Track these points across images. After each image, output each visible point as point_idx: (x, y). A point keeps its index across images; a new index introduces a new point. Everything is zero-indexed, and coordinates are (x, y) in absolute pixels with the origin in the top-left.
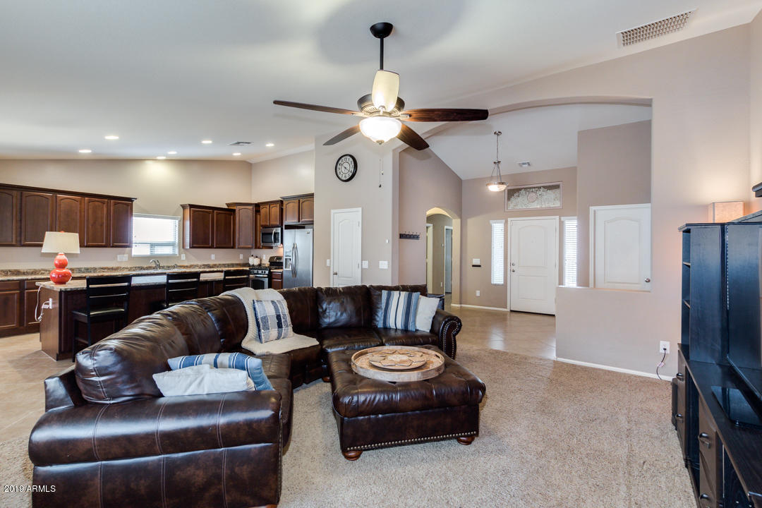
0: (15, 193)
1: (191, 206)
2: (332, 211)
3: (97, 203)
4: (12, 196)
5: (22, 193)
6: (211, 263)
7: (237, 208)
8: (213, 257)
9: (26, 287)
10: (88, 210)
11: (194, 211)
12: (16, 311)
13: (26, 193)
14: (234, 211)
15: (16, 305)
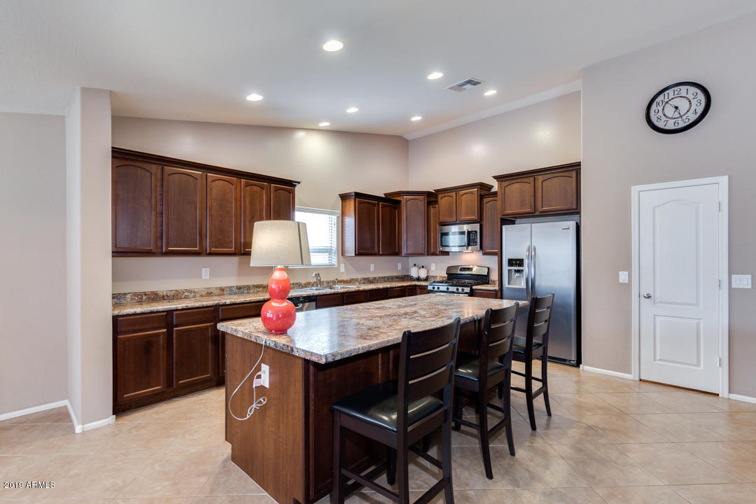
0: (154, 168)
1: (358, 195)
2: (635, 189)
3: (255, 188)
4: (151, 173)
5: (163, 169)
6: (371, 276)
7: (404, 199)
8: (372, 267)
9: (174, 324)
10: (244, 198)
11: (360, 203)
12: (162, 364)
13: (169, 169)
14: (399, 202)
15: (163, 353)
